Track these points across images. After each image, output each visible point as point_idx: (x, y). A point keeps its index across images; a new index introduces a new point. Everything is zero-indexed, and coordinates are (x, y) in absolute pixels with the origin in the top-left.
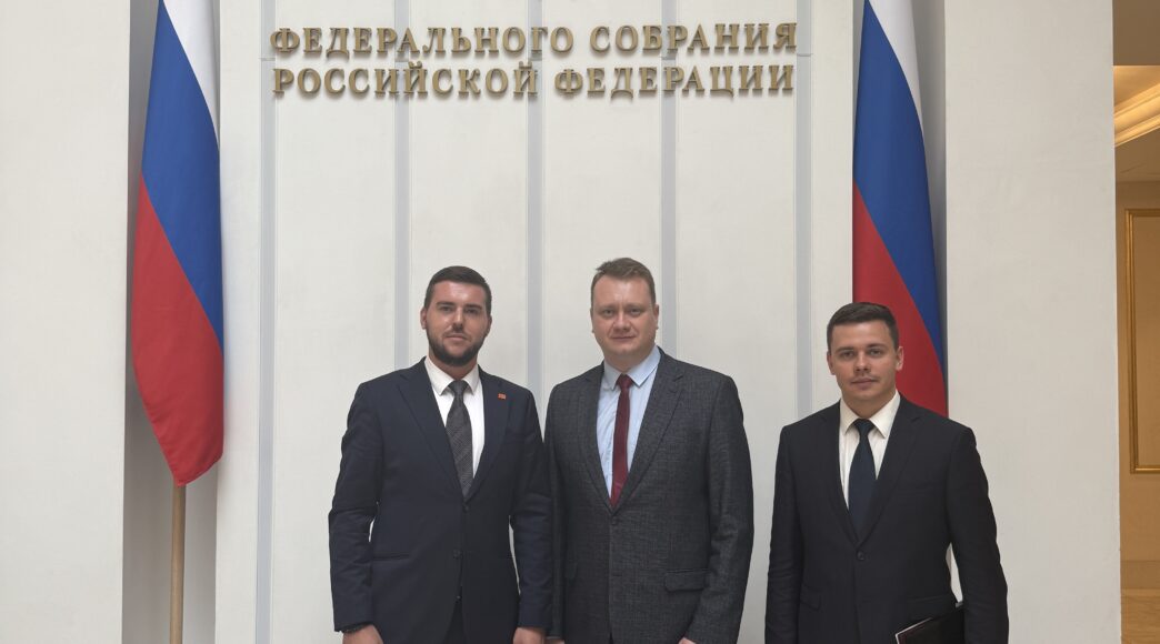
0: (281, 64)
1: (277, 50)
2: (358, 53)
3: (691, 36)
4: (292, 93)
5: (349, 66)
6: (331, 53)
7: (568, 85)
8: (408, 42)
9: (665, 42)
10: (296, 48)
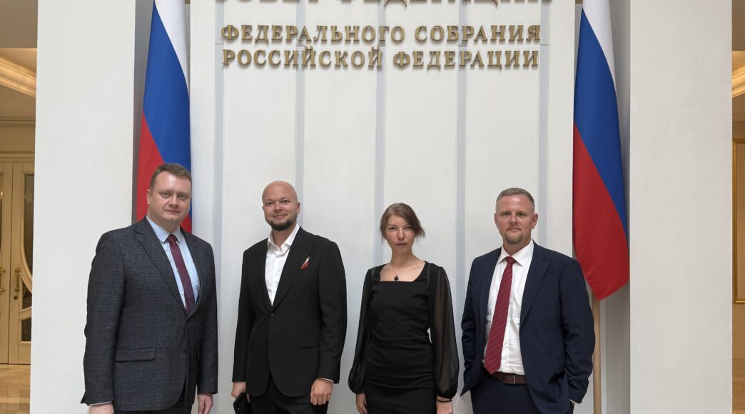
0: (227, 46)
1: (225, 38)
2: (274, 40)
4: (234, 65)
5: (269, 48)
7: (401, 61)
8: (304, 34)
9: (461, 36)
10: (236, 37)
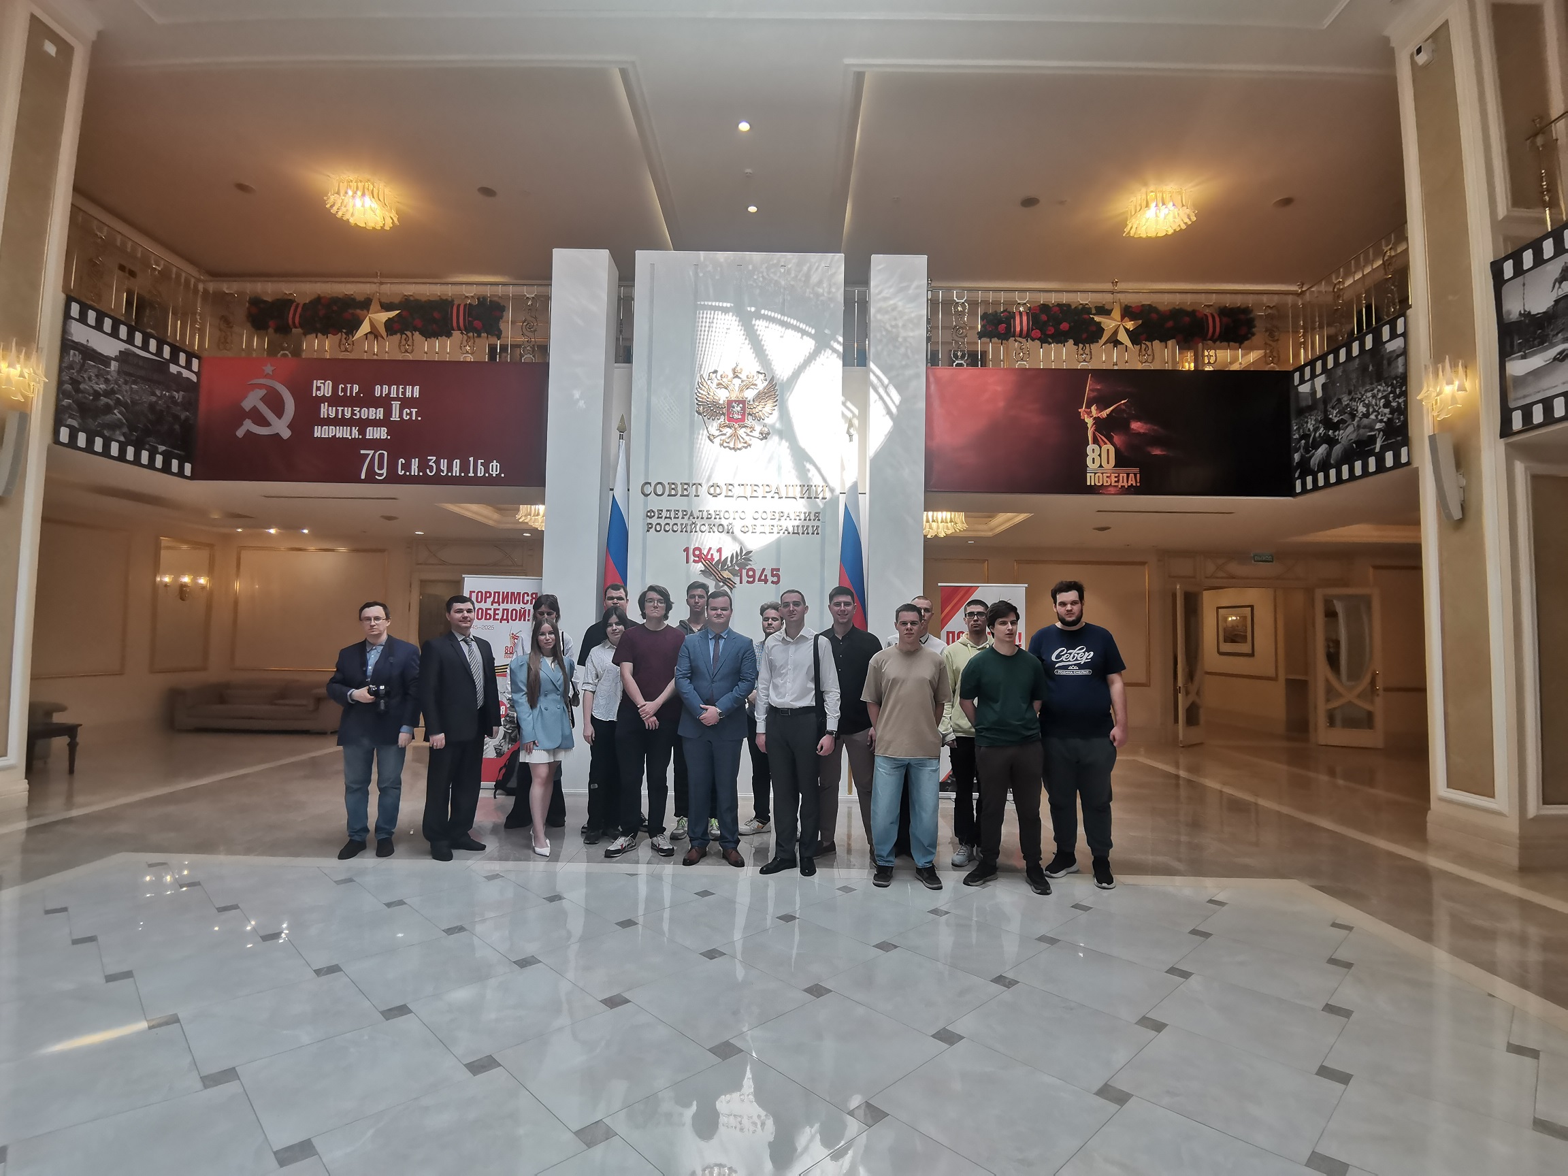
0: (649, 521)
1: (648, 516)
2: (675, 518)
3: (786, 515)
4: (653, 530)
5: (671, 522)
6: (666, 518)
7: (744, 529)
8: (691, 515)
9: (777, 516)
10: (654, 516)
